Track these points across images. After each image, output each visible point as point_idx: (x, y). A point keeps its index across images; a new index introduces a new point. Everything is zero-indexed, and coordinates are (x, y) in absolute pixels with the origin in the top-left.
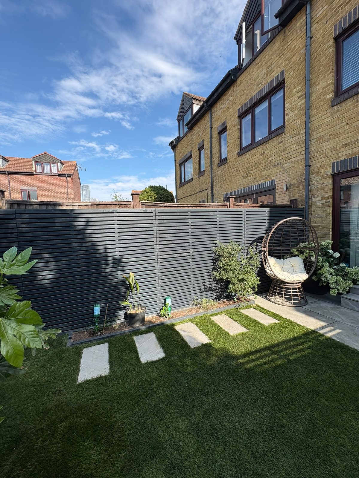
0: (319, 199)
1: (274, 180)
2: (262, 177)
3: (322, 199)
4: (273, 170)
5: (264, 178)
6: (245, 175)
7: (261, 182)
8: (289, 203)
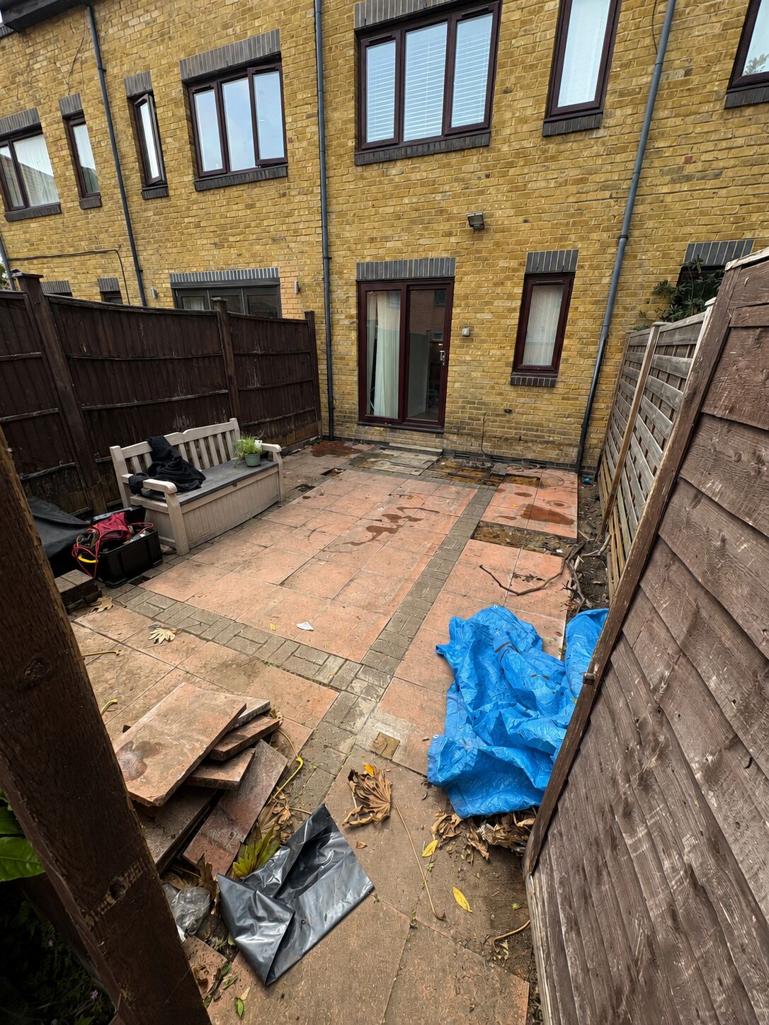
0: (343, 317)
1: (277, 269)
2: (254, 255)
3: (346, 317)
4: (274, 250)
5: (258, 259)
6: (217, 240)
7: (252, 266)
8: (302, 317)
